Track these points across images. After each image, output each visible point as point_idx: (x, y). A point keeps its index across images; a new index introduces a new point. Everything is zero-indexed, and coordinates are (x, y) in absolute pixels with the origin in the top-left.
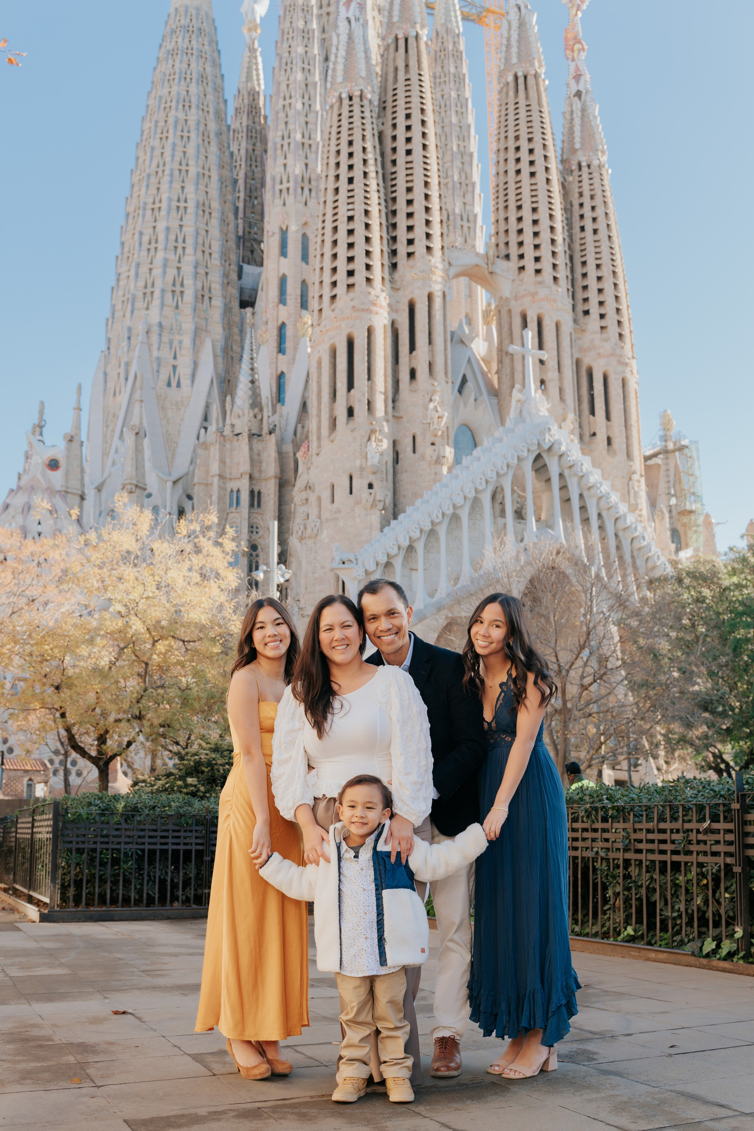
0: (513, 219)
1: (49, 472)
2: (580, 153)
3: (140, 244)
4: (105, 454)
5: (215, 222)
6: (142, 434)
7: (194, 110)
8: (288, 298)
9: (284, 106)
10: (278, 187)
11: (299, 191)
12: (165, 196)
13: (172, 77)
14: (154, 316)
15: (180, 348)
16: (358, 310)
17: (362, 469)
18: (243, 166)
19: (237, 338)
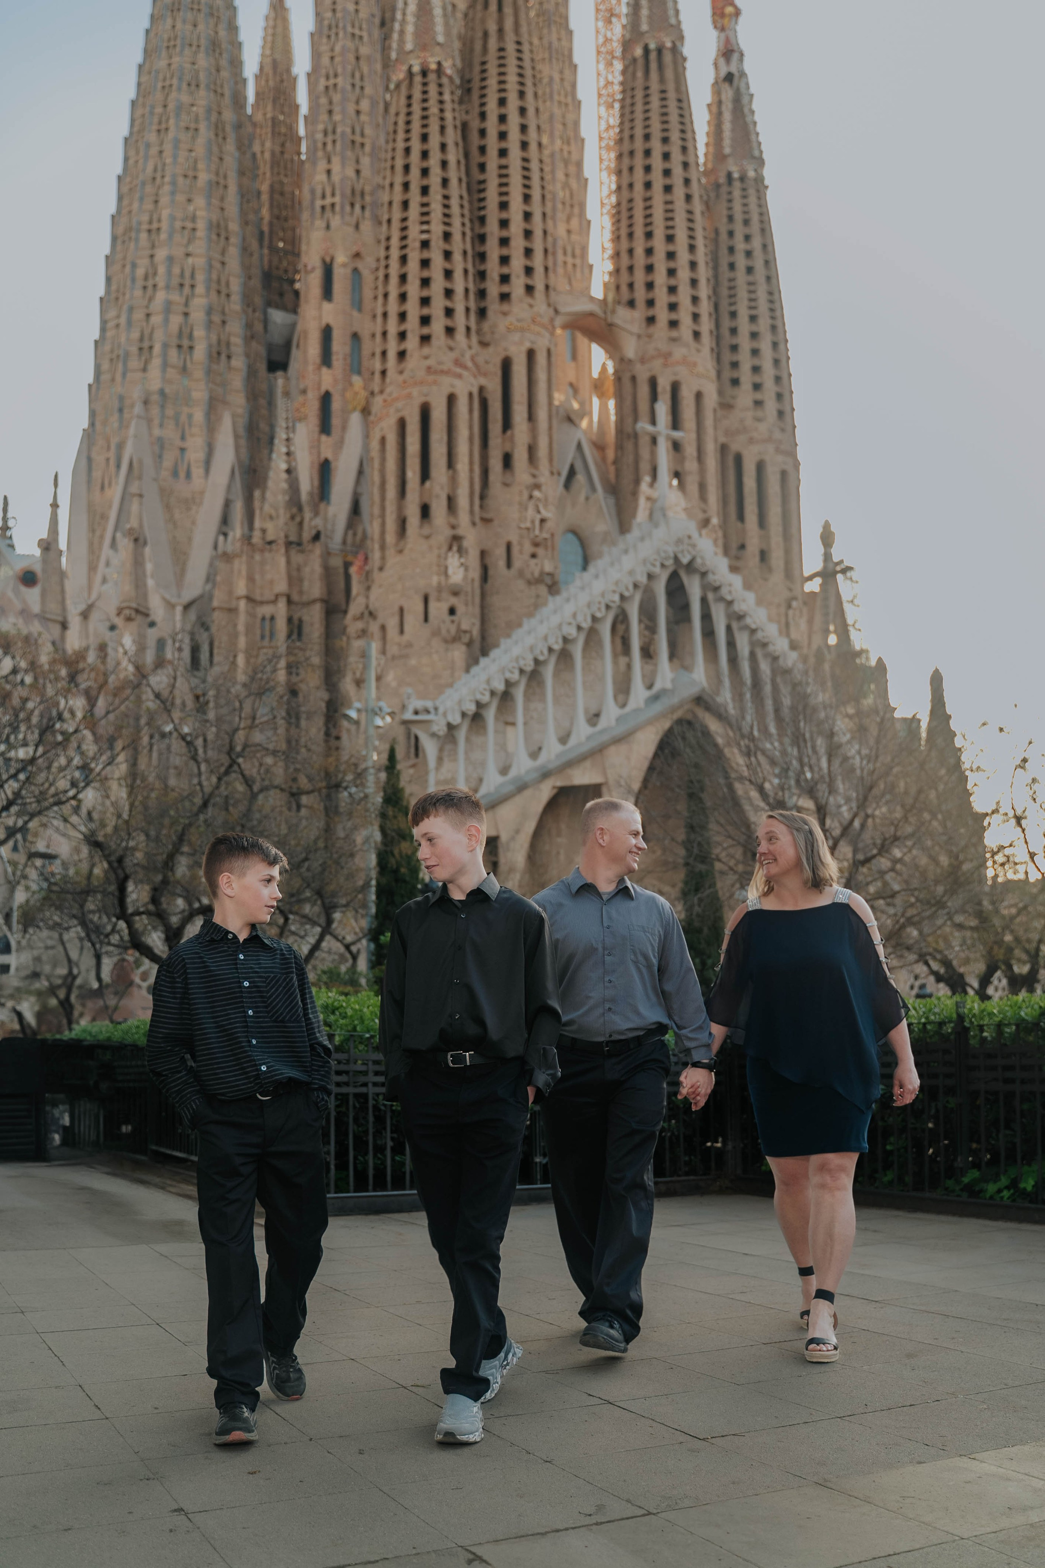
0: (639, 251)
1: (23, 589)
2: (730, 161)
3: (133, 280)
4: (92, 568)
5: (234, 251)
6: (141, 541)
7: (202, 92)
8: (334, 358)
9: (327, 88)
10: (319, 203)
11: (348, 208)
12: (165, 213)
13: (172, 43)
14: (155, 379)
15: (190, 425)
16: (436, 372)
17: (439, 589)
18: (268, 175)
19: (264, 412)
